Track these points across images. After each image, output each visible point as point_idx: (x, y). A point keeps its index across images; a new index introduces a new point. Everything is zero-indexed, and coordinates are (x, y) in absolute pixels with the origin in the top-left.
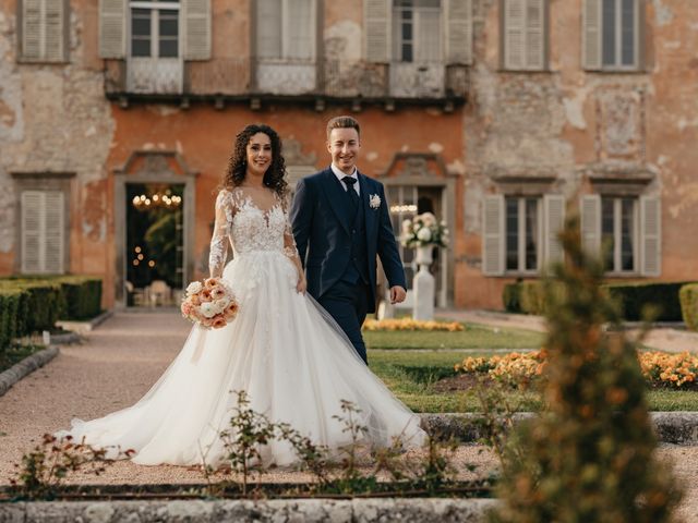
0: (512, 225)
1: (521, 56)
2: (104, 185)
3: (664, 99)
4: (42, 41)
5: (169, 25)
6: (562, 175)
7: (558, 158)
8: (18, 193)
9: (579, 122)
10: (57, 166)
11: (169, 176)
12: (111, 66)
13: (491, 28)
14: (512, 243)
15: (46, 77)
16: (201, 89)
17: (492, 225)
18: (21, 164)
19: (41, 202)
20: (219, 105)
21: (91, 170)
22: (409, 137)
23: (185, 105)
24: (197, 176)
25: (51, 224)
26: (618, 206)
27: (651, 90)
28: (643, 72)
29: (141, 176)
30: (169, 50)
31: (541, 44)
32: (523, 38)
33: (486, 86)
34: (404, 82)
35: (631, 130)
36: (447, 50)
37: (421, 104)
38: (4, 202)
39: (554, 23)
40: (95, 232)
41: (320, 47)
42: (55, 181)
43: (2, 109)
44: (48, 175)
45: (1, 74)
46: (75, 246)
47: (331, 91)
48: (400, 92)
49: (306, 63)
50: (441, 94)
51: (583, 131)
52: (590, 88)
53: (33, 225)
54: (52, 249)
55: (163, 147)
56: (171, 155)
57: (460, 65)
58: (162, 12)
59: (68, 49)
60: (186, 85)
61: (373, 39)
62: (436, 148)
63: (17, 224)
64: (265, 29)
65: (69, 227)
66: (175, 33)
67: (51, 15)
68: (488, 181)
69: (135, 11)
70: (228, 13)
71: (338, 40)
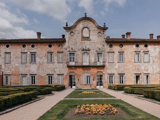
0: (110, 79)
1: (111, 61)
2: (67, 75)
4: (60, 60)
6: (115, 73)
12: (67, 63)
13: (108, 58)
14: (110, 81)
15: (61, 64)
16: (77, 65)
17: (108, 79)
18: (58, 73)
19: (60, 77)
20: (79, 67)
21: (65, 74)
22: (99, 70)
23: (75, 67)
24: (76, 74)
26: (121, 77)
27: (125, 64)
28: (124, 62)
29: (71, 74)
30: (73, 61)
31: (113, 60)
32: (111, 59)
33: (107, 64)
34: (98, 64)
35: (123, 68)
36: (103, 60)
37: (100, 66)
38: (57, 77)
39: (114, 57)
40: (66, 80)
41: (89, 60)
42: (62, 75)
43: (56, 68)
44: (61, 74)
45: (56, 64)
46: (64, 82)
47: (90, 65)
48: (98, 65)
49: (88, 62)
50: (102, 65)
51: (117, 69)
52: (118, 64)
53: (60, 79)
54: (61, 82)
55: (73, 71)
56: (74, 72)
57: (104, 62)
58: (73, 57)
59: (63, 61)
60: (75, 65)
61: (95, 59)
62: (102, 71)
63: (58, 79)
64: (84, 59)
65: (63, 80)
66: (74, 59)
67: (61, 58)
68: (107, 74)
69: (70, 57)
70: (80, 57)
71: (91, 60)
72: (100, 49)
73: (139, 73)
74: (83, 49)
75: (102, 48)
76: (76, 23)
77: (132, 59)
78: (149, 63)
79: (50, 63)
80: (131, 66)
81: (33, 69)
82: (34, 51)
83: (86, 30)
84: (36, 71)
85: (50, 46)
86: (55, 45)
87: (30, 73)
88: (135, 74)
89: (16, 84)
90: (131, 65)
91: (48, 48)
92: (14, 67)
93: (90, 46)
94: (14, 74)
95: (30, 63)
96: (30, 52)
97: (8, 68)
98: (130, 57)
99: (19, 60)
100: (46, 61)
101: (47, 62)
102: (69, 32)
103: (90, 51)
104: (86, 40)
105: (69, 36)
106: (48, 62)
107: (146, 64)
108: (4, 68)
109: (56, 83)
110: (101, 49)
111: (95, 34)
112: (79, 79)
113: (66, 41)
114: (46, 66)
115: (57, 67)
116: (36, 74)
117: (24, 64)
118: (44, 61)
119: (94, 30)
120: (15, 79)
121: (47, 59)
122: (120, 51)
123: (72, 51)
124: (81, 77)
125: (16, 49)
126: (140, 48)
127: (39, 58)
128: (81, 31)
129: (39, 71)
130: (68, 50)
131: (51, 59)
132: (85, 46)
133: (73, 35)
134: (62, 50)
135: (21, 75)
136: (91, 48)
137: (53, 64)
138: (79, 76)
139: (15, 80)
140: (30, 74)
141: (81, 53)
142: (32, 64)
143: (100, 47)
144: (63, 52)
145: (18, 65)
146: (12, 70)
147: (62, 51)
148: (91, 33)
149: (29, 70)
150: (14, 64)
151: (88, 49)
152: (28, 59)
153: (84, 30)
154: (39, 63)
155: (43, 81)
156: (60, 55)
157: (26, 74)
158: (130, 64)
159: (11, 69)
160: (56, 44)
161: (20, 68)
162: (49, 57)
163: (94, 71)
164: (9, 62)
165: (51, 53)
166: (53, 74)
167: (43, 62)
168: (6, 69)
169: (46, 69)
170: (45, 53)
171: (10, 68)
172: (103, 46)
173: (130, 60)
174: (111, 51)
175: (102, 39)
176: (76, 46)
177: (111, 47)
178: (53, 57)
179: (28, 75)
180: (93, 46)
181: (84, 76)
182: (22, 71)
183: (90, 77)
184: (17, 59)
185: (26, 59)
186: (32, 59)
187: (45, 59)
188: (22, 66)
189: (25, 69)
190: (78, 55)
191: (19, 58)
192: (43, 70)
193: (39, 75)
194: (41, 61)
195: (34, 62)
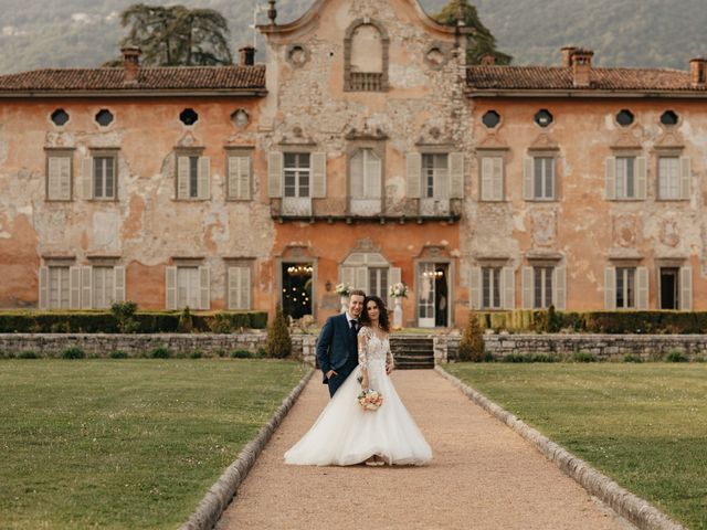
0: (486, 283)
1: (490, 193)
2: (271, 263)
3: (568, 216)
4: (239, 189)
5: (304, 180)
6: (512, 256)
7: (510, 248)
8: (226, 268)
9: (522, 228)
10: (247, 255)
11: (303, 259)
12: (274, 202)
13: (475, 179)
14: (486, 293)
15: (241, 208)
16: (320, 213)
17: (474, 283)
18: (229, 253)
19: (239, 274)
20: (330, 221)
21: (264, 256)
22: (430, 237)
23: (312, 222)
24: (319, 258)
25: (243, 284)
26: (543, 273)
27: (561, 210)
28: (557, 201)
29: (290, 259)
30: (304, 193)
31: (501, 187)
32: (491, 183)
33: (471, 210)
34: (428, 209)
35: (550, 232)
36: (450, 191)
37: (436, 220)
38: (219, 273)
39: (508, 175)
40: (266, 288)
41: (384, 189)
42: (245, 262)
43: (218, 225)
44: (242, 258)
45: (217, 206)
46: (256, 296)
47: (389, 213)
48: (425, 214)
49: (376, 199)
50: (447, 215)
51: (524, 233)
52: (527, 210)
53: (234, 284)
54: (243, 297)
55: (301, 243)
56: (305, 248)
57: (457, 199)
58: (301, 173)
59: (252, 193)
60: (313, 212)
61: (411, 185)
62: (445, 243)
63: (226, 284)
64: (354, 181)
65: (252, 286)
66: (308, 184)
67: (243, 176)
68: (473, 260)
69: (287, 172)
70: (335, 173)
71: (393, 186)
72: (435, 133)
73: (633, 253)
74: (354, 131)
75: (446, 128)
76: (318, 6)
77: (595, 184)
78: (684, 204)
79: (187, 202)
80: (593, 219)
81: (105, 228)
82: (107, 144)
83: (367, 37)
84: (120, 243)
85: (189, 117)
86: (212, 110)
87: (89, 249)
88: (612, 260)
89: (18, 305)
90: (590, 216)
91: (176, 129)
92: (10, 219)
93: (385, 119)
94: (9, 256)
95: (90, 201)
96: (91, 149)
98: (587, 176)
99: (37, 184)
100: (166, 190)
101: (173, 197)
102: (285, 47)
103: (389, 144)
104: (369, 90)
105: (285, 68)
106: (179, 197)
107: (670, 213)
109: (217, 299)
110: (442, 131)
111: (413, 57)
112: (332, 282)
113: (267, 92)
114: (168, 216)
115: (224, 220)
116: (118, 258)
117: (61, 206)
118: (159, 192)
119: (406, 39)
120: (14, 280)
121: (171, 183)
122: (538, 146)
123: (297, 141)
124: (342, 271)
125: (21, 132)
126: (637, 133)
127: (132, 176)
128: (342, 44)
129: (135, 240)
130: (277, 139)
131: (194, 184)
132: (360, 116)
133: (305, 62)
134: (247, 137)
135: (42, 261)
136: (390, 128)
137: (201, 208)
138: (331, 270)
139: (17, 284)
140: (89, 258)
141: (340, 154)
142: (98, 206)
143: (439, 121)
144: (253, 148)
145: (28, 210)
147: (249, 142)
148: (394, 51)
149: (84, 235)
150: (12, 206)
151: (375, 135)
152: (78, 180)
153: (356, 39)
154: (132, 201)
155: (150, 291)
156: (239, 164)
157: (70, 254)
158: (589, 208)
160: (216, 110)
161: (41, 227)
162: (185, 171)
163: (408, 243)
165: (194, 153)
166: (202, 254)
167: (154, 198)
169: (167, 230)
170: (163, 150)
172: (450, 120)
173: (588, 191)
174: (492, 144)
175: (447, 82)
176: (319, 117)
177: (491, 125)
178: (205, 173)
179: (81, 258)
180: (404, 116)
181: (356, 266)
182: (50, 241)
183: (384, 270)
184: (24, 180)
185: (69, 182)
186: (98, 183)
187: (163, 182)
188: (51, 217)
189: (63, 233)
190: (327, 163)
191: (36, 178)
192: (155, 238)
193: (135, 261)
194: (143, 190)
195: (108, 198)
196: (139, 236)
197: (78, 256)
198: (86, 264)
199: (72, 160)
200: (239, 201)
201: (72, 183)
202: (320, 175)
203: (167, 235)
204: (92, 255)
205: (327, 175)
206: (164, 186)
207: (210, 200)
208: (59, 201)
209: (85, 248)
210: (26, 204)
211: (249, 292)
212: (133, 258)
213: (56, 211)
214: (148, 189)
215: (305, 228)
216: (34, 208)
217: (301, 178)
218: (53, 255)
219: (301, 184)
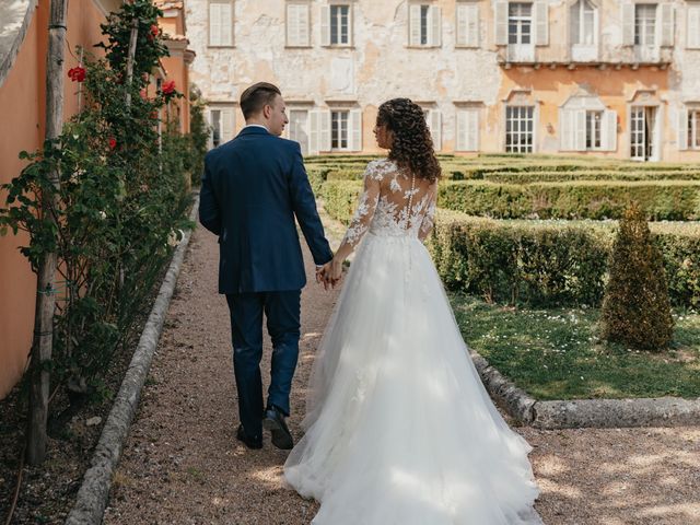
1: (695, 41)
2: (496, 107)
4: (467, 37)
5: (526, 29)
8: (456, 111)
10: (474, 99)
11: (527, 103)
12: (500, 49)
13: (683, 28)
14: (690, 134)
15: (469, 55)
16: (544, 60)
17: (681, 126)
18: (458, 98)
19: (466, 116)
20: (554, 67)
21: (490, 100)
22: (642, 82)
23: (537, 68)
24: (541, 103)
25: (471, 126)
29: (515, 103)
32: (697, 32)
33: (679, 58)
36: (662, 39)
37: (649, 66)
38: (451, 116)
40: (492, 131)
41: (601, 36)
42: (473, 106)
43: (447, 70)
44: (470, 103)
45: (447, 52)
46: (483, 137)
47: (605, 59)
50: (657, 61)
53: (462, 127)
54: (471, 139)
55: (524, 88)
56: (528, 92)
57: (668, 47)
58: (523, 21)
59: (480, 40)
60: (537, 58)
61: (626, 34)
62: (654, 87)
63: (455, 126)
65: (480, 128)
66: (529, 32)
67: (471, 24)
68: (681, 104)
69: (510, 21)
70: (556, 22)
71: (608, 34)
79: (419, 49)
81: (341, 75)
84: (356, 88)
87: (327, 94)
92: (251, 65)
95: (328, 47)
97: (225, 69)
99: (276, 31)
100: (399, 36)
101: (406, 43)
106: (412, 44)
108: (205, 71)
109: (447, 142)
112: (554, 124)
114: (401, 62)
115: (453, 65)
116: (354, 102)
117: (300, 52)
118: (392, 39)
121: (404, 30)
124: (561, 113)
127: (366, 23)
129: (369, 85)
131: (424, 31)
137: (431, 55)
138: (552, 113)
140: (327, 102)
141: (561, 3)
142: (336, 53)
145: (269, 56)
146: (242, 80)
149: (323, 80)
150: (252, 52)
152: (317, 28)
154: (366, 49)
156: (467, 12)
157: (308, 99)
159: (237, 76)
161: (281, 72)
162: (416, 19)
163: (622, 87)
164: (230, 44)
165: (426, 2)
166: (433, 99)
167: (387, 45)
168: (213, 75)
169: (399, 75)
171: (231, 69)
178: (436, 21)
179: (320, 103)
181: (574, 110)
182: (289, 86)
183: (599, 114)
184: (264, 27)
185: (307, 28)
186: (334, 30)
187: (396, 30)
188: (290, 63)
189: (301, 78)
190: (549, 11)
191: (276, 25)
192: (389, 83)
193: (370, 105)
194: (376, 36)
195: (344, 45)
196: (374, 81)
197: (316, 101)
198: (323, 108)
199: (310, 7)
200: (467, 48)
201: (311, 30)
202: (542, 23)
203: (400, 80)
204: (330, 99)
205: (549, 24)
206: (398, 33)
207: (440, 47)
208: (298, 48)
209: (323, 93)
210: (266, 50)
211: (476, 133)
212: (368, 102)
213: (295, 56)
214: (382, 36)
215: (529, 73)
216: (274, 54)
217: (523, 27)
218: (292, 99)
219: (523, 31)
